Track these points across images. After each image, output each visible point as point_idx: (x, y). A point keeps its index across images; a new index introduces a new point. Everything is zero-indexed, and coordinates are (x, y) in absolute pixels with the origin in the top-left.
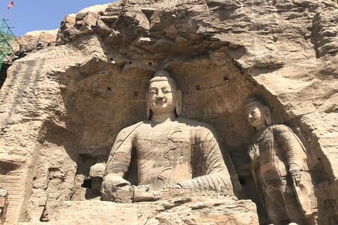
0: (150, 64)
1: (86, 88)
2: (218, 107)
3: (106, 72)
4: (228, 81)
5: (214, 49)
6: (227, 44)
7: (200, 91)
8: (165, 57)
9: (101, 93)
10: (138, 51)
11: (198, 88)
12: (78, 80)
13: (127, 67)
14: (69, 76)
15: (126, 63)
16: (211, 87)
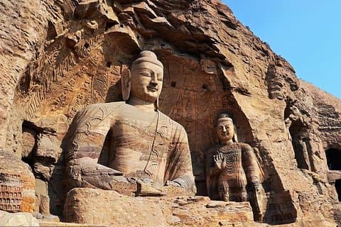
0: (138, 37)
2: (184, 110)
4: (205, 90)
5: (207, 56)
6: (223, 57)
7: (174, 89)
10: (136, 16)
11: (173, 84)
15: (117, 23)
16: (187, 89)
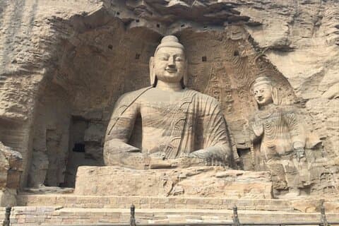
0: (158, 26)
1: (87, 43)
2: (221, 81)
3: (112, 28)
5: (231, 22)
7: (207, 63)
8: (175, 20)
9: (102, 50)
10: (148, 8)
11: (204, 59)
12: (80, 32)
13: (133, 25)
14: (71, 26)
15: (133, 20)
16: (219, 61)
